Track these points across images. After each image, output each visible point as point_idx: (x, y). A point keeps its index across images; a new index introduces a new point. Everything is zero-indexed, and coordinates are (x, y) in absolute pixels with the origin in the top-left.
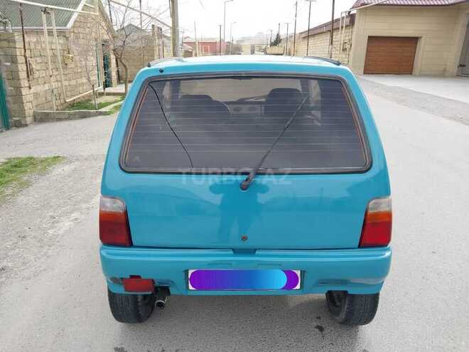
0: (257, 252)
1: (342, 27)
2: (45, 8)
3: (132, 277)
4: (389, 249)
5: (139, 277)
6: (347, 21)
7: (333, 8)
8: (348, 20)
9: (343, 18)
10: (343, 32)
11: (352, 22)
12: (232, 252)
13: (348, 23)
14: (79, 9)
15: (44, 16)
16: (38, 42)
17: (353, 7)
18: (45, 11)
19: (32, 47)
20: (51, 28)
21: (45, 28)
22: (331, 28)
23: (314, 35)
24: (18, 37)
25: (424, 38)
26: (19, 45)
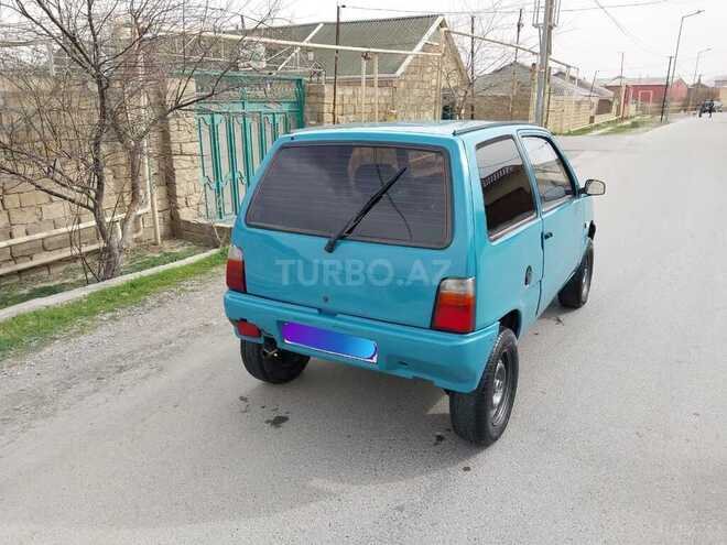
2: (367, 53)
5: (245, 320)
12: (317, 312)
14: (417, 50)
15: (364, 63)
16: (354, 95)
18: (366, 56)
19: (346, 101)
20: (371, 76)
21: (364, 76)
24: (328, 90)
26: (328, 100)
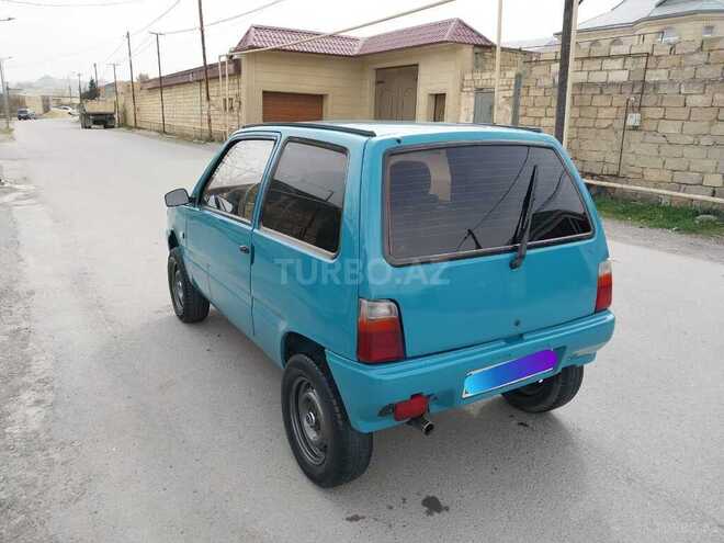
0: (525, 337)
1: (224, 76)
3: (413, 397)
4: (609, 312)
5: (420, 394)
6: (230, 68)
7: (204, 48)
8: (232, 66)
9: (223, 64)
10: (227, 82)
11: (238, 71)
12: (503, 343)
13: (232, 72)
17: (236, 50)
22: (206, 75)
23: (170, 86)
25: (331, 96)
